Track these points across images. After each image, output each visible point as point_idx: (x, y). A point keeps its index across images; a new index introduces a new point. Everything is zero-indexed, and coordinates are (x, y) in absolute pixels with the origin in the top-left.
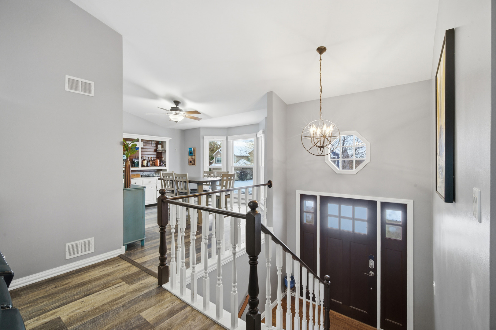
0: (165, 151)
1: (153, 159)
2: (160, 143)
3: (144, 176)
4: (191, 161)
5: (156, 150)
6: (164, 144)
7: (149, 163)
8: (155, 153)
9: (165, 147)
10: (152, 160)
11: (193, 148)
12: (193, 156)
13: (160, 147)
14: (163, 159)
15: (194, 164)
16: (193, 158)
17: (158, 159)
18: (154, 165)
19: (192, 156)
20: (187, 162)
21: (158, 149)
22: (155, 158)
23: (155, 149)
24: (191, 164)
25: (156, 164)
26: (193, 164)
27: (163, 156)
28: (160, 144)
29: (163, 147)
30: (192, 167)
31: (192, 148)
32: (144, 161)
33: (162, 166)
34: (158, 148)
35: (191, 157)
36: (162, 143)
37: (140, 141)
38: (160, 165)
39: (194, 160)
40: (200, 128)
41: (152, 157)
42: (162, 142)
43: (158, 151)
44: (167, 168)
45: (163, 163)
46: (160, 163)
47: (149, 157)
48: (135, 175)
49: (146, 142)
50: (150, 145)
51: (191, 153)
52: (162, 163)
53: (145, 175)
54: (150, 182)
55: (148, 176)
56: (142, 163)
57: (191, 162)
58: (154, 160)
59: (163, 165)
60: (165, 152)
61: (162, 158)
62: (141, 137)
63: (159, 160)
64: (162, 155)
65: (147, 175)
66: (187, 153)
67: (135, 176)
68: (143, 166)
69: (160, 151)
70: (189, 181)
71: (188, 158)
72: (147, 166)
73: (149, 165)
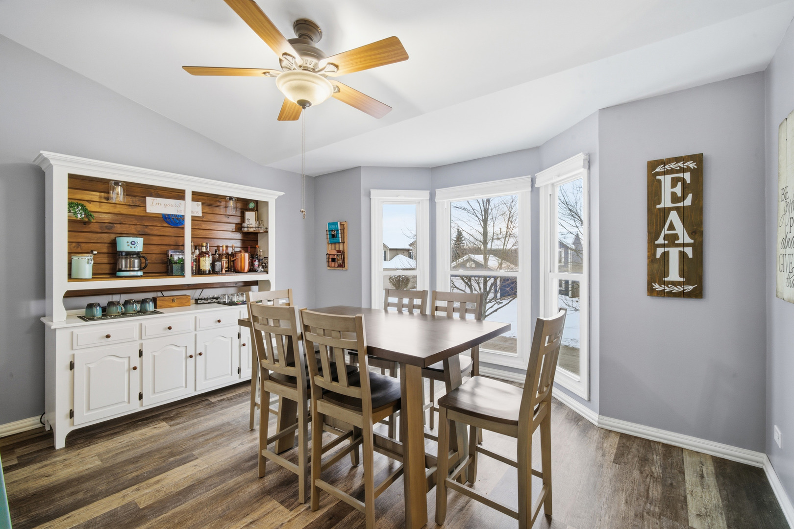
0: (267, 228)
1: (230, 251)
2: (252, 205)
3: (204, 301)
4: (335, 257)
5: (239, 228)
6: (262, 210)
7: (218, 264)
8: (238, 236)
9: (264, 218)
10: (227, 255)
11: (339, 223)
12: (341, 245)
13: (250, 216)
14: (260, 251)
15: (342, 266)
16: (341, 249)
17: (246, 251)
18: (233, 269)
19: (337, 245)
20: (324, 259)
21: (245, 225)
22: (238, 249)
23: (236, 224)
24: (336, 264)
25: (238, 264)
26: (339, 266)
27: (260, 243)
28: (252, 210)
29: (258, 218)
30: (338, 273)
31: (336, 223)
32: (201, 259)
33: (257, 272)
34: (246, 221)
35: (333, 246)
36: (257, 206)
37: (188, 196)
38: (252, 270)
39: (342, 253)
40: (359, 167)
41: (227, 247)
42: (257, 202)
43: (246, 230)
44: (271, 276)
45: (258, 262)
46: (251, 264)
47: (218, 247)
48: (173, 300)
49: (209, 201)
50: (222, 211)
51: (334, 236)
52: (256, 263)
53: (207, 299)
54: (219, 321)
55: (217, 300)
56: (197, 261)
57: (334, 260)
58: (233, 255)
59: (261, 268)
60: (267, 232)
61: (258, 250)
62: (189, 184)
63: (247, 255)
64: (256, 241)
65: (213, 298)
66: (324, 237)
67: (173, 304)
68: (198, 272)
69: (251, 230)
70: (368, 347)
71: (325, 248)
72: (213, 271)
73: (218, 268)
